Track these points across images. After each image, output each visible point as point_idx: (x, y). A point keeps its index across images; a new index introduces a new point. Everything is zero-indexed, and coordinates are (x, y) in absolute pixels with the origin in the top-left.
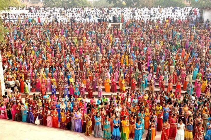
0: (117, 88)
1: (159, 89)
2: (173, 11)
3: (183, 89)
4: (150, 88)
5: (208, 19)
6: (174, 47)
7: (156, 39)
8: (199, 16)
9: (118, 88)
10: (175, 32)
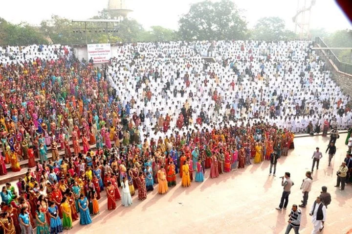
0: (7, 168)
1: (64, 152)
2: (40, 50)
3: (90, 143)
4: (54, 154)
5: (83, 58)
6: (59, 95)
7: (33, 89)
8: (71, 54)
9: (8, 166)
10: (54, 77)
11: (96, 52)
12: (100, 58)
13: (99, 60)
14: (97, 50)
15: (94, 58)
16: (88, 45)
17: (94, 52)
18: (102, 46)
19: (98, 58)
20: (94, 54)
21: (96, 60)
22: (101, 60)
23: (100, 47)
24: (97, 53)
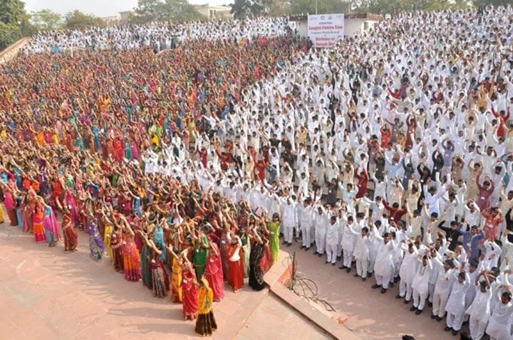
11: (320, 28)
12: (326, 39)
13: (324, 42)
14: (322, 25)
15: (317, 39)
16: (309, 17)
17: (316, 28)
18: (330, 18)
19: (323, 39)
20: (318, 31)
21: (319, 42)
22: (327, 42)
23: (326, 20)
24: (322, 30)
